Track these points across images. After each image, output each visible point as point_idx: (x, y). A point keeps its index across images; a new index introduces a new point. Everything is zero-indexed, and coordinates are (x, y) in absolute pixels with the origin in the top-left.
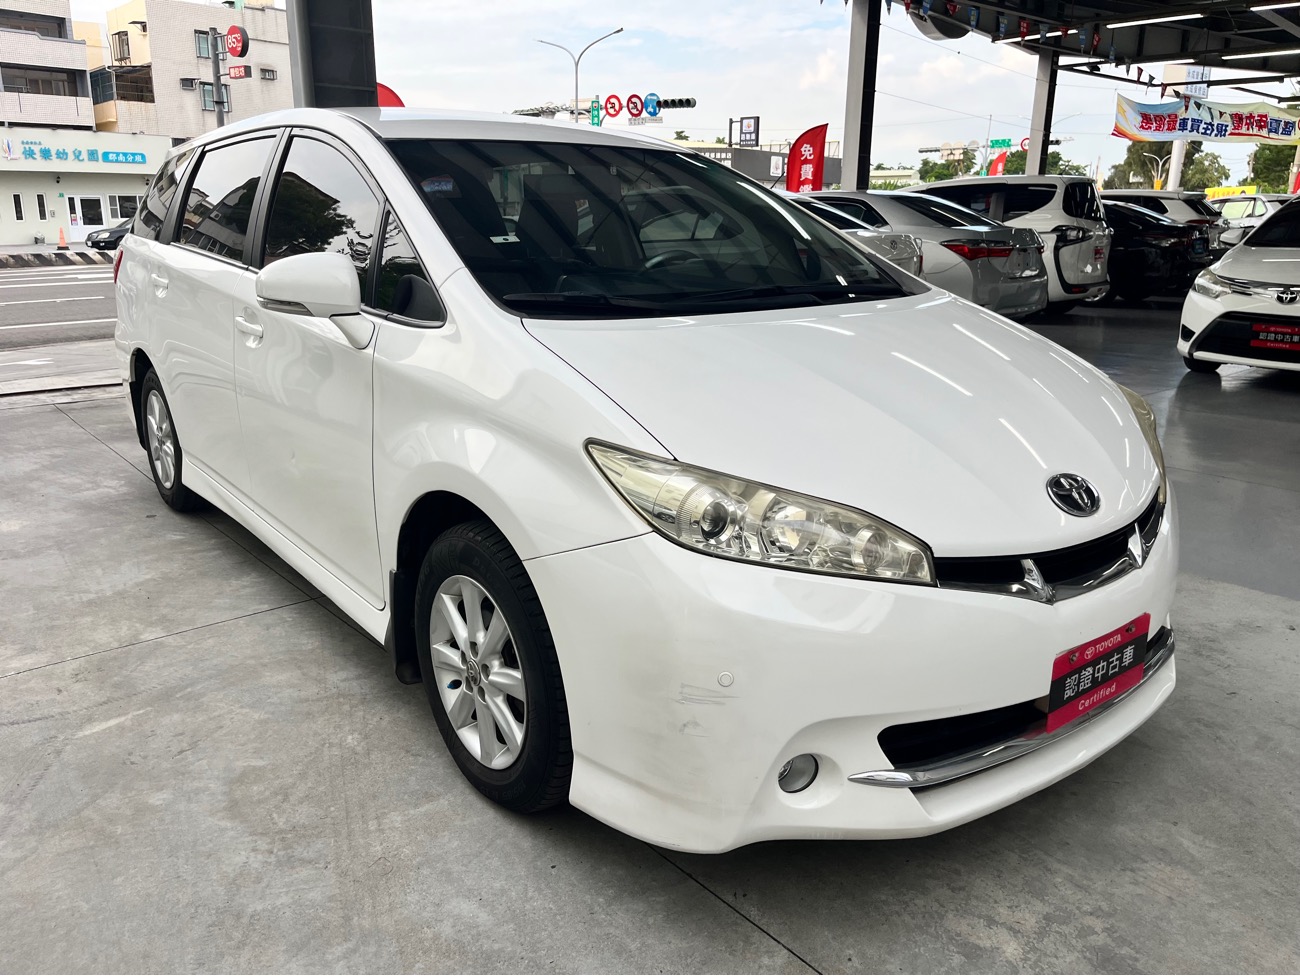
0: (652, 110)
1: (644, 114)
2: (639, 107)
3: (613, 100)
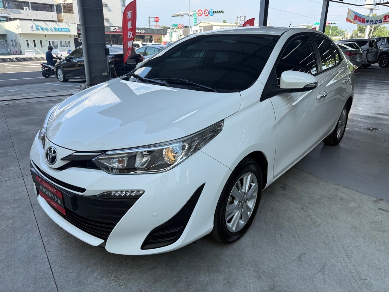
0: (211, 14)
2: (208, 13)
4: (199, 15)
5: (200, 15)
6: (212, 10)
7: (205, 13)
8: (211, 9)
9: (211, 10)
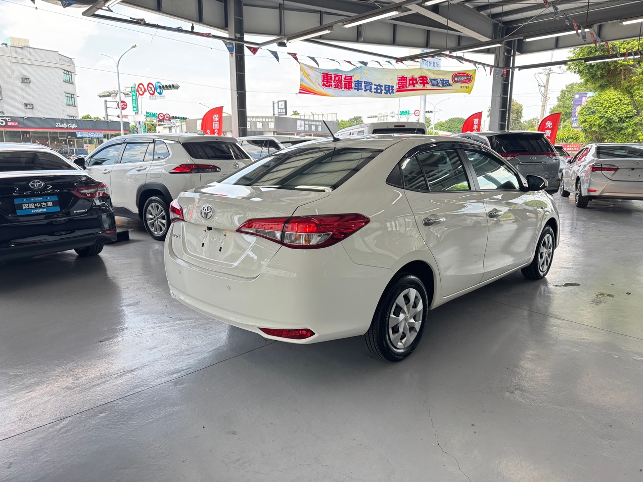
0: (159, 91)
1: (156, 93)
2: (153, 90)
3: (141, 86)
4: (140, 94)
5: (141, 92)
6: (159, 84)
7: (149, 89)
8: (158, 82)
9: (157, 84)
